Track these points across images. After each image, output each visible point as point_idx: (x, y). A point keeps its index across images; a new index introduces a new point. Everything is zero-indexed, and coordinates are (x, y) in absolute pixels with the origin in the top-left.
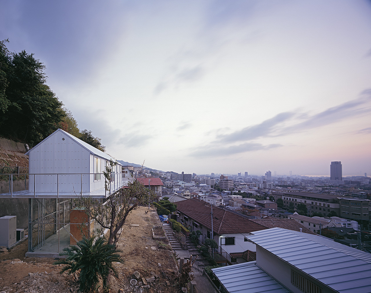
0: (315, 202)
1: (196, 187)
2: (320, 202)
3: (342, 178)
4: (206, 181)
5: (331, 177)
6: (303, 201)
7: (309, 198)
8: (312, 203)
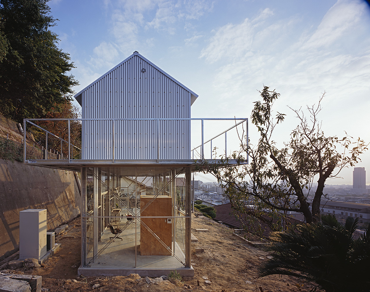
0: (345, 212)
1: (205, 196)
2: (351, 212)
3: (366, 185)
4: (215, 189)
5: (353, 185)
6: (331, 211)
7: (337, 208)
8: (342, 213)
